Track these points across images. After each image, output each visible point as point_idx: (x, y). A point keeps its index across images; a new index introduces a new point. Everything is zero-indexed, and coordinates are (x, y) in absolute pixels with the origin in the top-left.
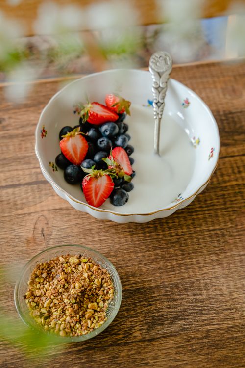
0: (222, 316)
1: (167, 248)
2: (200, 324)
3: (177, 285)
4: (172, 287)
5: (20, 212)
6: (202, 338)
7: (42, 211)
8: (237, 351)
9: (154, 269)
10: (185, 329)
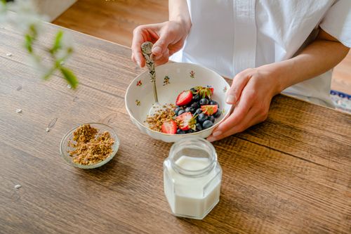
1: (158, 157)
2: (140, 197)
3: (146, 175)
4: (143, 174)
6: (135, 203)
7: (118, 112)
8: (145, 218)
9: (143, 162)
10: (130, 195)
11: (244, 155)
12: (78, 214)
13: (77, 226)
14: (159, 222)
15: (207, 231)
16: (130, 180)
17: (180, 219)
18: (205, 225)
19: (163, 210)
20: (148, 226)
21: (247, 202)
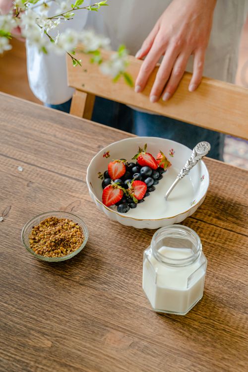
0: (130, 295)
1: (132, 250)
2: (115, 292)
3: (120, 269)
4: (116, 268)
5: (70, 193)
6: (109, 299)
7: (82, 199)
8: (122, 314)
9: (115, 256)
10: (104, 290)
11: (230, 248)
12: (48, 311)
13: (48, 322)
14: (138, 318)
15: (191, 327)
16: (103, 274)
17: (161, 314)
18: (188, 321)
19: (142, 305)
20: (127, 322)
21: (234, 298)
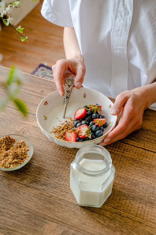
0: (62, 193)
1: (63, 159)
2: (51, 191)
3: (55, 174)
4: (52, 173)
5: (22, 122)
6: (47, 197)
7: (30, 125)
8: (56, 209)
9: (51, 164)
10: (44, 190)
11: (127, 155)
12: (3, 208)
13: (3, 217)
14: (67, 211)
15: (105, 216)
16: (43, 178)
17: (84, 207)
18: (102, 212)
19: (70, 201)
20: (60, 214)
21: (132, 192)
